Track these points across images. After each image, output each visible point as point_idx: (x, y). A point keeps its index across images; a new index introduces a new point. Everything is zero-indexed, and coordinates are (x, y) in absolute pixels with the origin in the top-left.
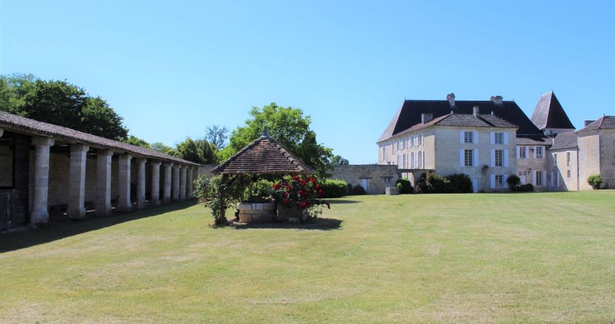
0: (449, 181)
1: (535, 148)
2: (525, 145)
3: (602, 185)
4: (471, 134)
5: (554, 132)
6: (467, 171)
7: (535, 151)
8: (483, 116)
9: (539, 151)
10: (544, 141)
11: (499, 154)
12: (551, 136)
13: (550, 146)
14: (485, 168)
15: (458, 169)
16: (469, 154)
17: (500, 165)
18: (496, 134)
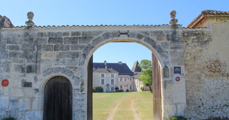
0: (95, 89)
1: (129, 78)
2: (126, 77)
3: (144, 90)
4: (103, 75)
5: (137, 73)
6: (102, 86)
7: (129, 79)
8: (108, 69)
9: (131, 79)
10: (133, 76)
11: (112, 81)
12: (136, 74)
13: (134, 78)
14: (108, 85)
15: (99, 85)
16: (103, 81)
17: (113, 84)
18: (112, 75)
